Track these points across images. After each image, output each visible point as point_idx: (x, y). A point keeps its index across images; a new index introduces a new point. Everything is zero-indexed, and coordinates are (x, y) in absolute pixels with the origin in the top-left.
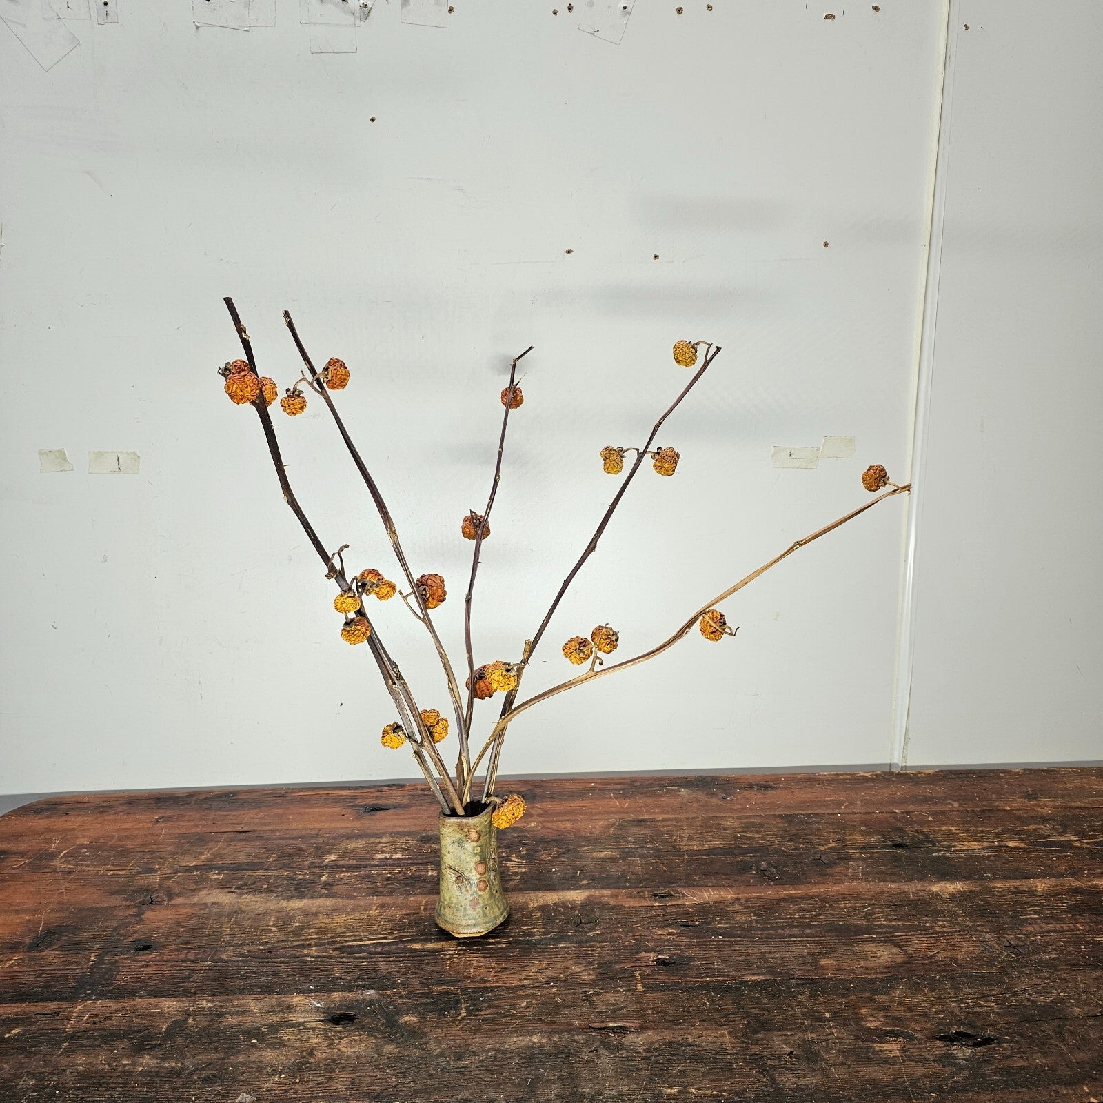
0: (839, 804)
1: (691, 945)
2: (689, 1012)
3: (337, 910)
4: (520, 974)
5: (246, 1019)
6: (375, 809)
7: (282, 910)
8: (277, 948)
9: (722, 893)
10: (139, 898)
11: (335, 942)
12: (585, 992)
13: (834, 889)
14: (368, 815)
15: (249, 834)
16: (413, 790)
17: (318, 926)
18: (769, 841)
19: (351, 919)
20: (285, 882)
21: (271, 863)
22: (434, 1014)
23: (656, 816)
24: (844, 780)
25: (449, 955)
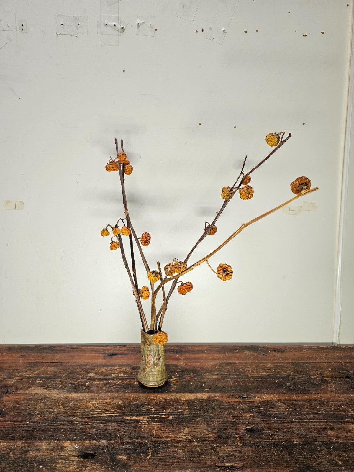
1: (261, 422)
3: (92, 399)
4: (178, 434)
5: (40, 454)
6: (113, 355)
7: (66, 398)
8: (61, 416)
9: (272, 397)
10: (2, 390)
11: (89, 415)
12: (212, 446)
13: (324, 396)
14: (109, 357)
15: (57, 364)
16: (129, 348)
17: (82, 406)
18: (288, 373)
19: (98, 403)
20: (70, 385)
21: (65, 376)
22: (135, 455)
23: (235, 361)
25: (144, 423)
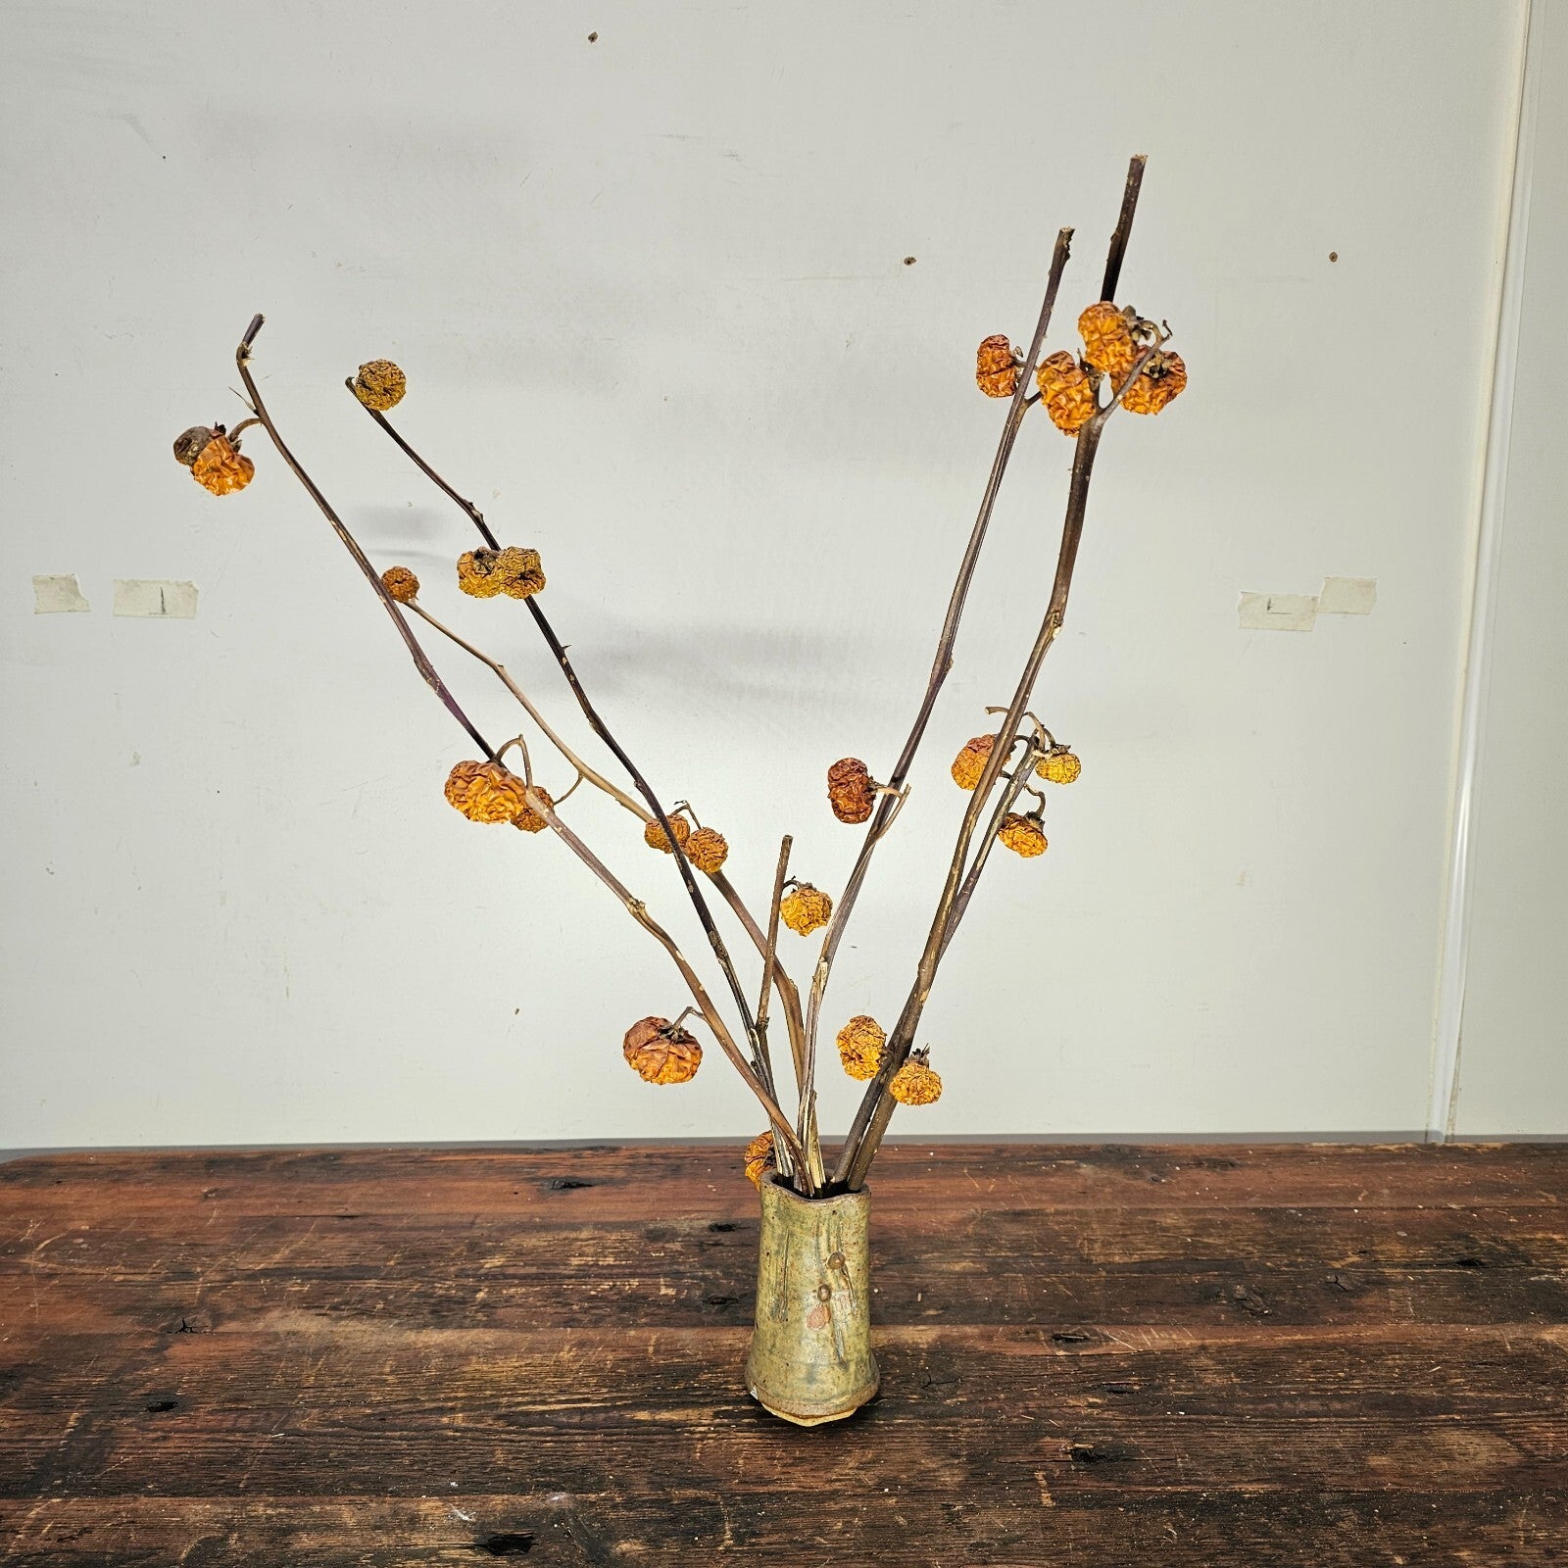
0: (1353, 1194)
1: (1130, 1425)
2: (1141, 1548)
3: (503, 1350)
4: (828, 1469)
5: (334, 1540)
6: (570, 1185)
7: (407, 1348)
8: (395, 1413)
9: (1174, 1337)
10: (163, 1322)
11: (497, 1405)
12: (948, 1507)
13: (1370, 1333)
14: (557, 1195)
15: (355, 1221)
16: (632, 1157)
17: (468, 1376)
18: (1243, 1250)
19: (526, 1365)
20: (415, 1300)
21: (392, 1267)
22: (675, 1541)
23: (1044, 1206)
24: (1353, 1155)
25: (700, 1432)
